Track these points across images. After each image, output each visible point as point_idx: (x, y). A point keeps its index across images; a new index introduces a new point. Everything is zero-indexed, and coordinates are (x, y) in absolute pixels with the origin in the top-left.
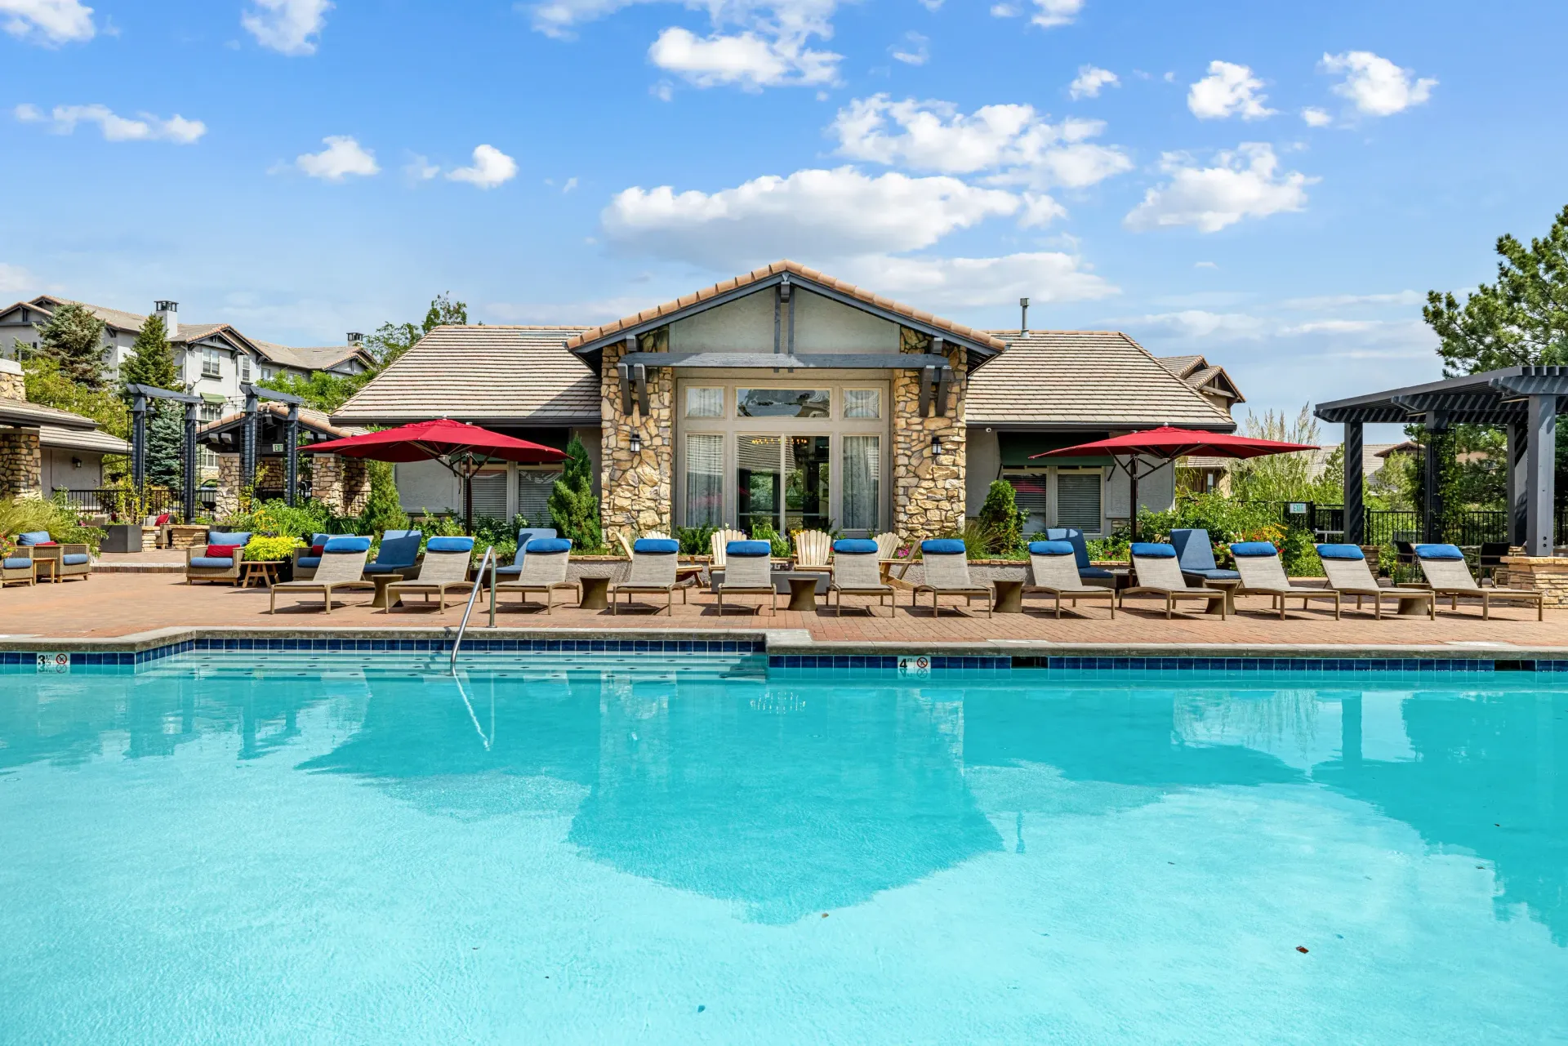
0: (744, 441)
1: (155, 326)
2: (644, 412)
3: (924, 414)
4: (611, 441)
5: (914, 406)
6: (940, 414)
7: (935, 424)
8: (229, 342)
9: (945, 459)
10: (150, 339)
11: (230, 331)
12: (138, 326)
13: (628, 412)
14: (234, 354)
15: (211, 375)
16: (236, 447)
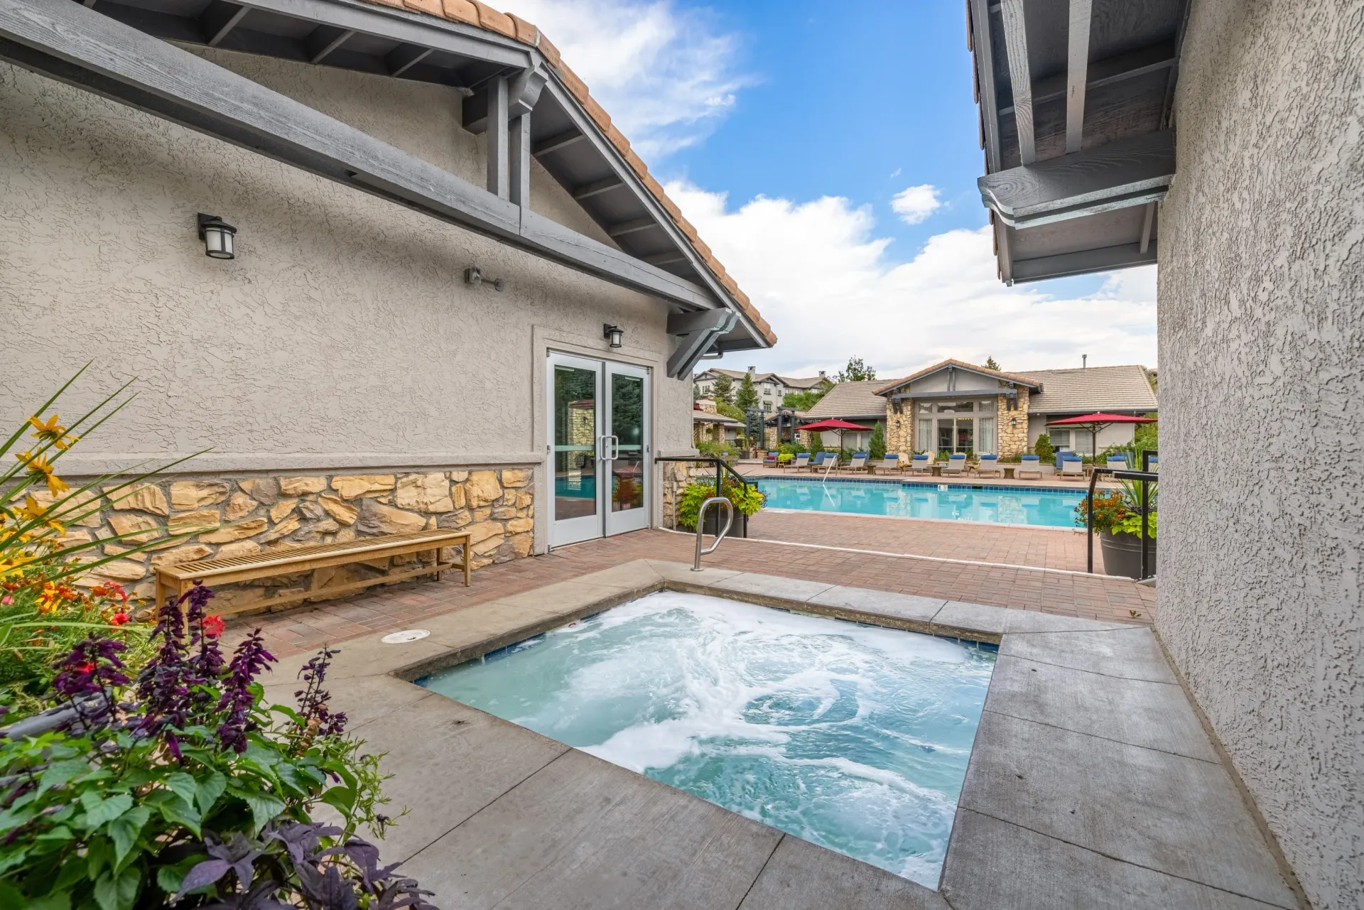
0: (940, 421)
1: (748, 376)
2: (901, 413)
3: (1009, 409)
4: (890, 423)
5: (1005, 407)
6: (1016, 409)
7: (1013, 413)
8: (773, 379)
9: (1019, 426)
10: (747, 381)
11: (774, 376)
12: (742, 377)
13: (896, 413)
14: (776, 384)
15: (767, 393)
16: (776, 425)
